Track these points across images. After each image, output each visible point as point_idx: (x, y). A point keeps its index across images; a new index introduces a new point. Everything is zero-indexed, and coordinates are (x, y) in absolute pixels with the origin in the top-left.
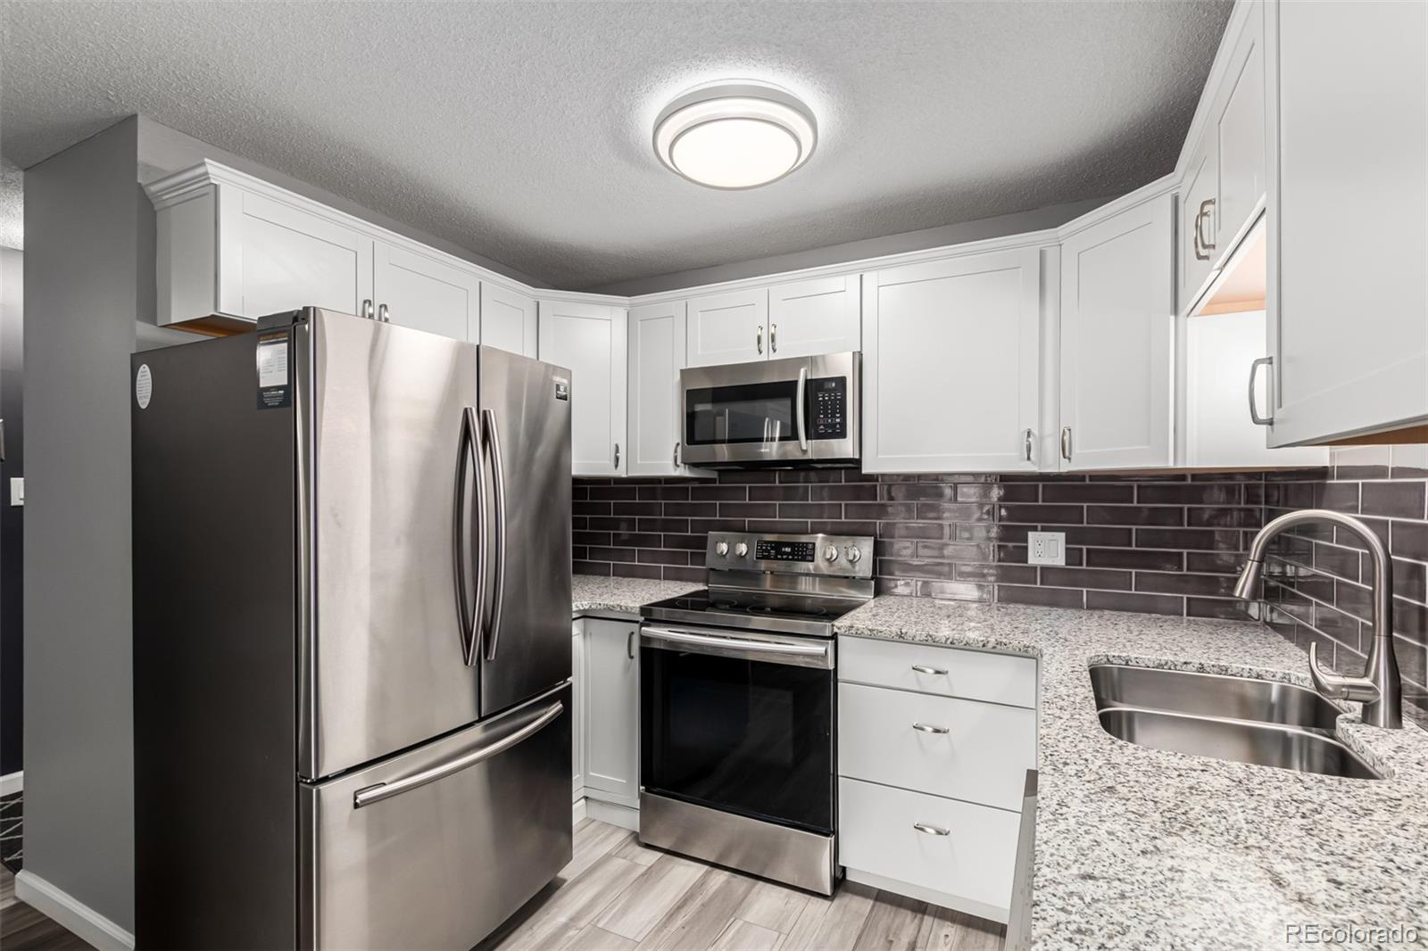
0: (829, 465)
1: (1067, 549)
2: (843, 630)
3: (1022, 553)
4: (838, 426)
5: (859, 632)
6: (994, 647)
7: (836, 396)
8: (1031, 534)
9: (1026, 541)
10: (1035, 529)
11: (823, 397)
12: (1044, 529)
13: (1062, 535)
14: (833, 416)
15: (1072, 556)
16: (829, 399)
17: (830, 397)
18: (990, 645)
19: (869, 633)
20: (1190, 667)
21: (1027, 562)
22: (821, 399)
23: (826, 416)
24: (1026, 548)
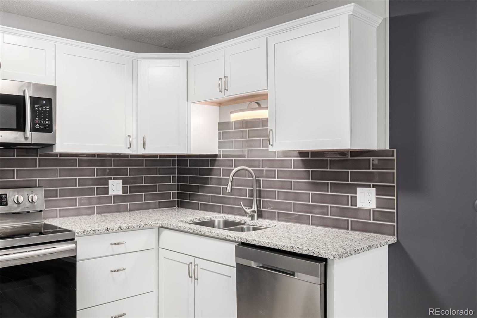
0: (32, 147)
1: (123, 187)
2: (80, 234)
3: (106, 191)
4: (47, 126)
5: (88, 233)
6: (143, 227)
7: (46, 108)
8: (110, 181)
9: (108, 184)
10: (111, 179)
11: (38, 108)
12: (114, 179)
13: (121, 180)
14: (44, 120)
15: (125, 190)
16: (42, 110)
17: (42, 108)
18: (142, 226)
19: (93, 232)
20: (197, 219)
21: (108, 194)
22: (37, 109)
23: (40, 119)
24: (108, 187)
